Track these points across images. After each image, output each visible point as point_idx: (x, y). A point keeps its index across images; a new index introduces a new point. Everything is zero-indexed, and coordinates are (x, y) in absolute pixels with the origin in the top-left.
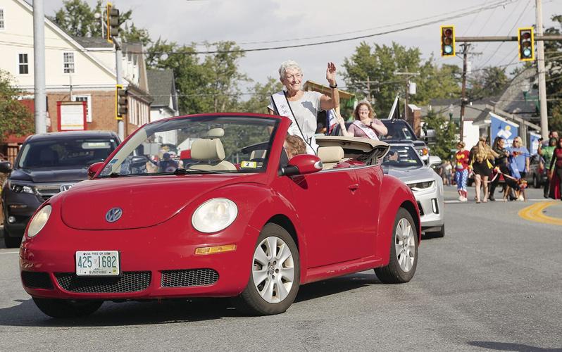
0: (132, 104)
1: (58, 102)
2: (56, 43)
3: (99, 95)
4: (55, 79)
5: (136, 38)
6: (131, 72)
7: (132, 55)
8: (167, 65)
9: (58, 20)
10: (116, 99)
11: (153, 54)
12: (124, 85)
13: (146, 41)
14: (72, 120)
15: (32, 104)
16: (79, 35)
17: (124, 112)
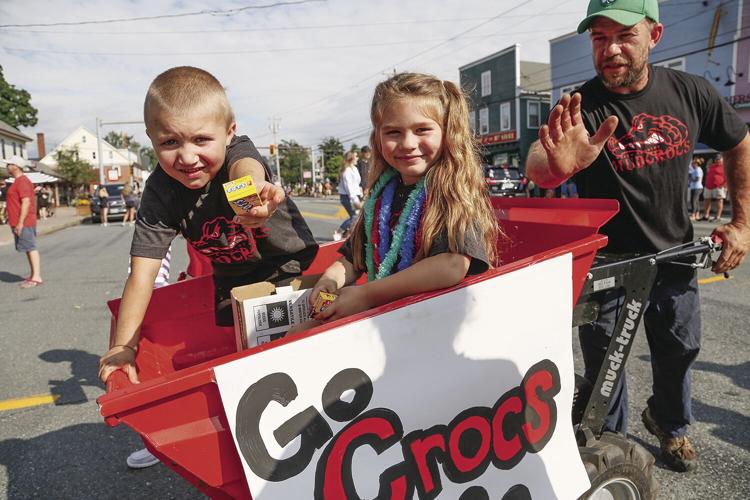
0: (135, 169)
1: (108, 169)
2: (107, 147)
3: (123, 167)
4: (107, 161)
5: (136, 146)
6: (134, 158)
7: (135, 152)
8: (148, 155)
9: (106, 139)
10: (129, 169)
11: (143, 150)
12: (132, 163)
13: (139, 146)
14: (113, 175)
15: (98, 171)
16: (114, 145)
17: (132, 173)
